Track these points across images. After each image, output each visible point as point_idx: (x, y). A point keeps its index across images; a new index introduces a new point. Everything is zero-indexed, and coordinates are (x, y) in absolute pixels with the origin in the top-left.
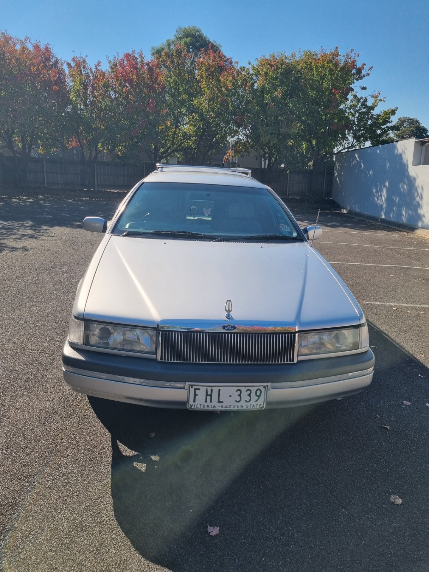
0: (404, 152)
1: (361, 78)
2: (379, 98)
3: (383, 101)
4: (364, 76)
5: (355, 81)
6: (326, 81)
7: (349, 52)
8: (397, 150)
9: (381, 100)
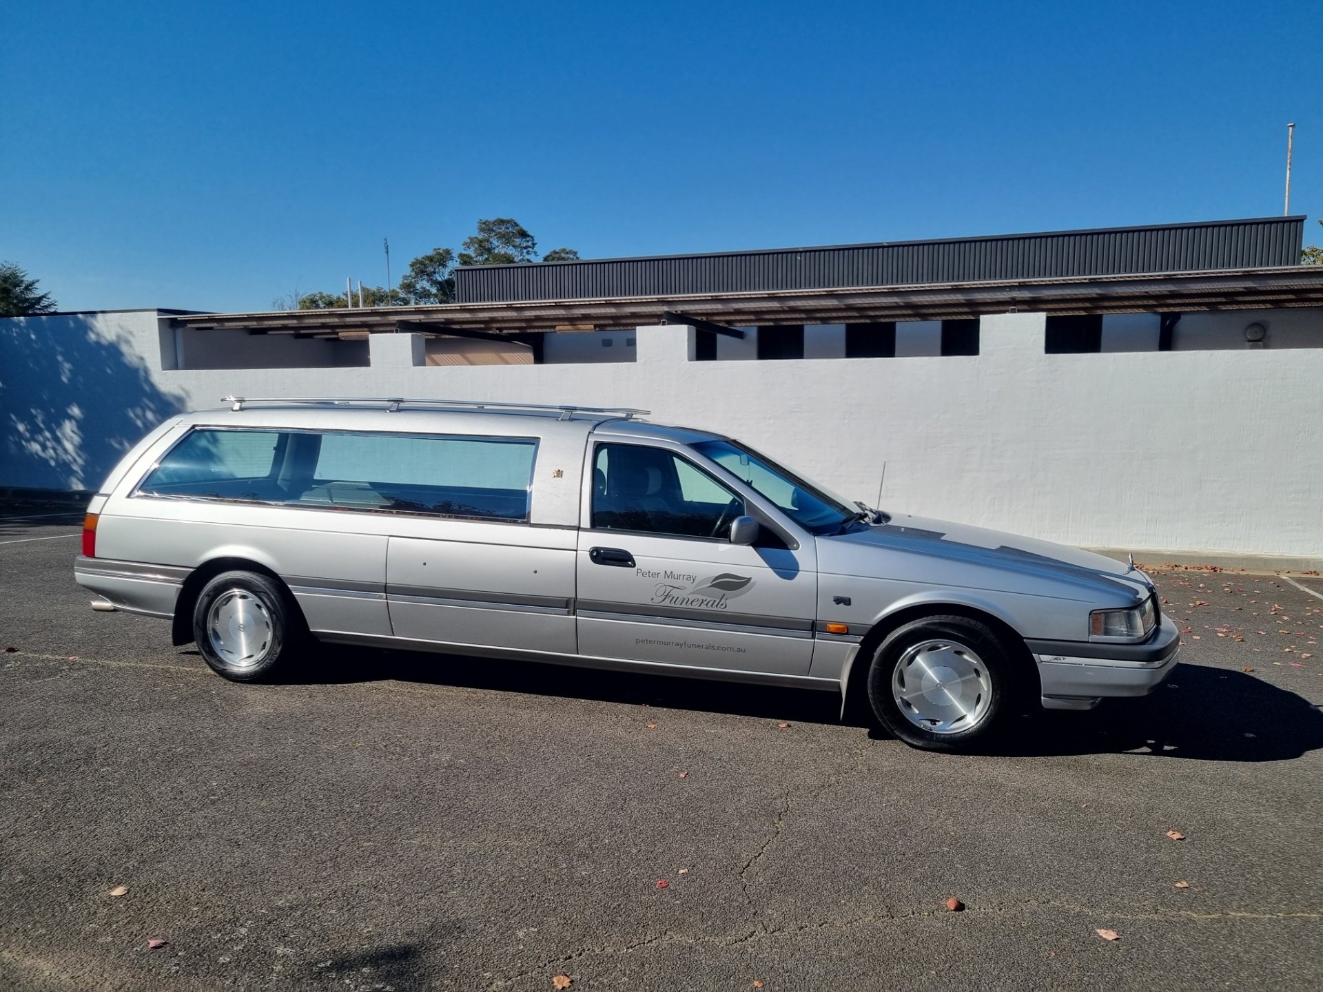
0: (125, 340)
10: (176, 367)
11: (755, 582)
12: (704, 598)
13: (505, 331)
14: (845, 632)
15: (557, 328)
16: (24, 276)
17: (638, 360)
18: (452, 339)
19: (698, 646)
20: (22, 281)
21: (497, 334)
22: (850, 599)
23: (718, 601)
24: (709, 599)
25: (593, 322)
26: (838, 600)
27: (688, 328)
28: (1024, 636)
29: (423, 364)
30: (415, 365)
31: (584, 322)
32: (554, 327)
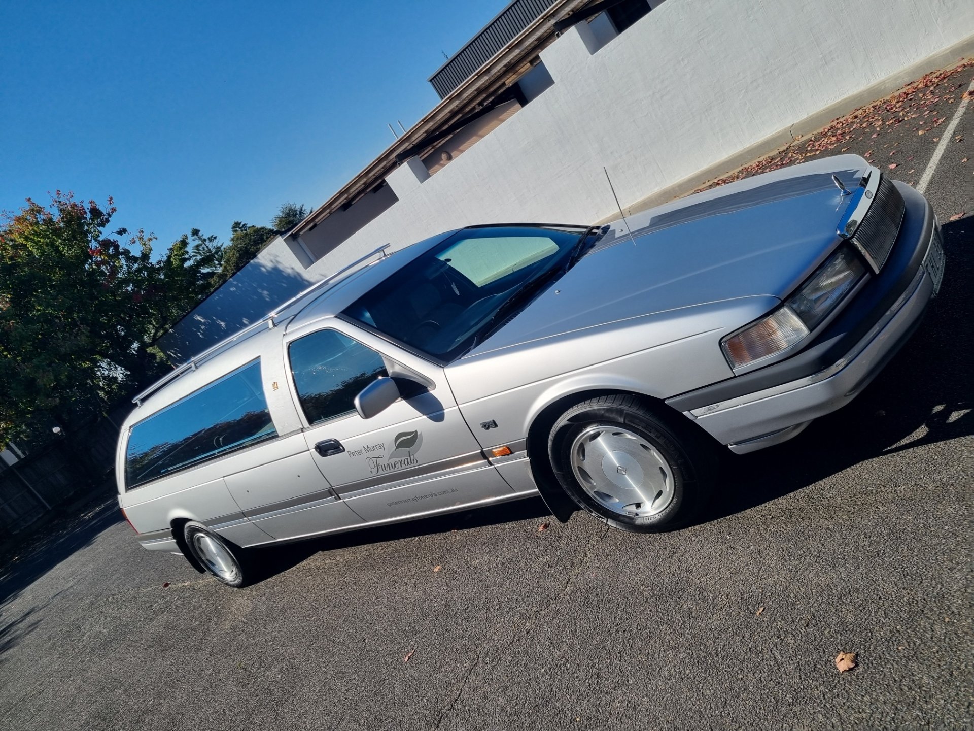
0: (277, 262)
1: (107, 221)
2: (145, 239)
3: (154, 239)
4: (110, 216)
5: (101, 229)
6: (64, 248)
7: (56, 197)
8: (264, 267)
9: (150, 239)
10: (312, 263)
11: (421, 433)
12: (400, 459)
13: (485, 104)
14: (509, 451)
15: (506, 83)
16: (295, 207)
17: (555, 81)
18: (461, 130)
19: (425, 497)
20: (296, 210)
21: (481, 109)
22: (494, 422)
23: (409, 458)
24: (403, 459)
25: (528, 60)
26: (487, 426)
27: (576, 27)
28: (662, 398)
29: (429, 176)
30: (422, 182)
31: (522, 65)
32: (504, 84)
